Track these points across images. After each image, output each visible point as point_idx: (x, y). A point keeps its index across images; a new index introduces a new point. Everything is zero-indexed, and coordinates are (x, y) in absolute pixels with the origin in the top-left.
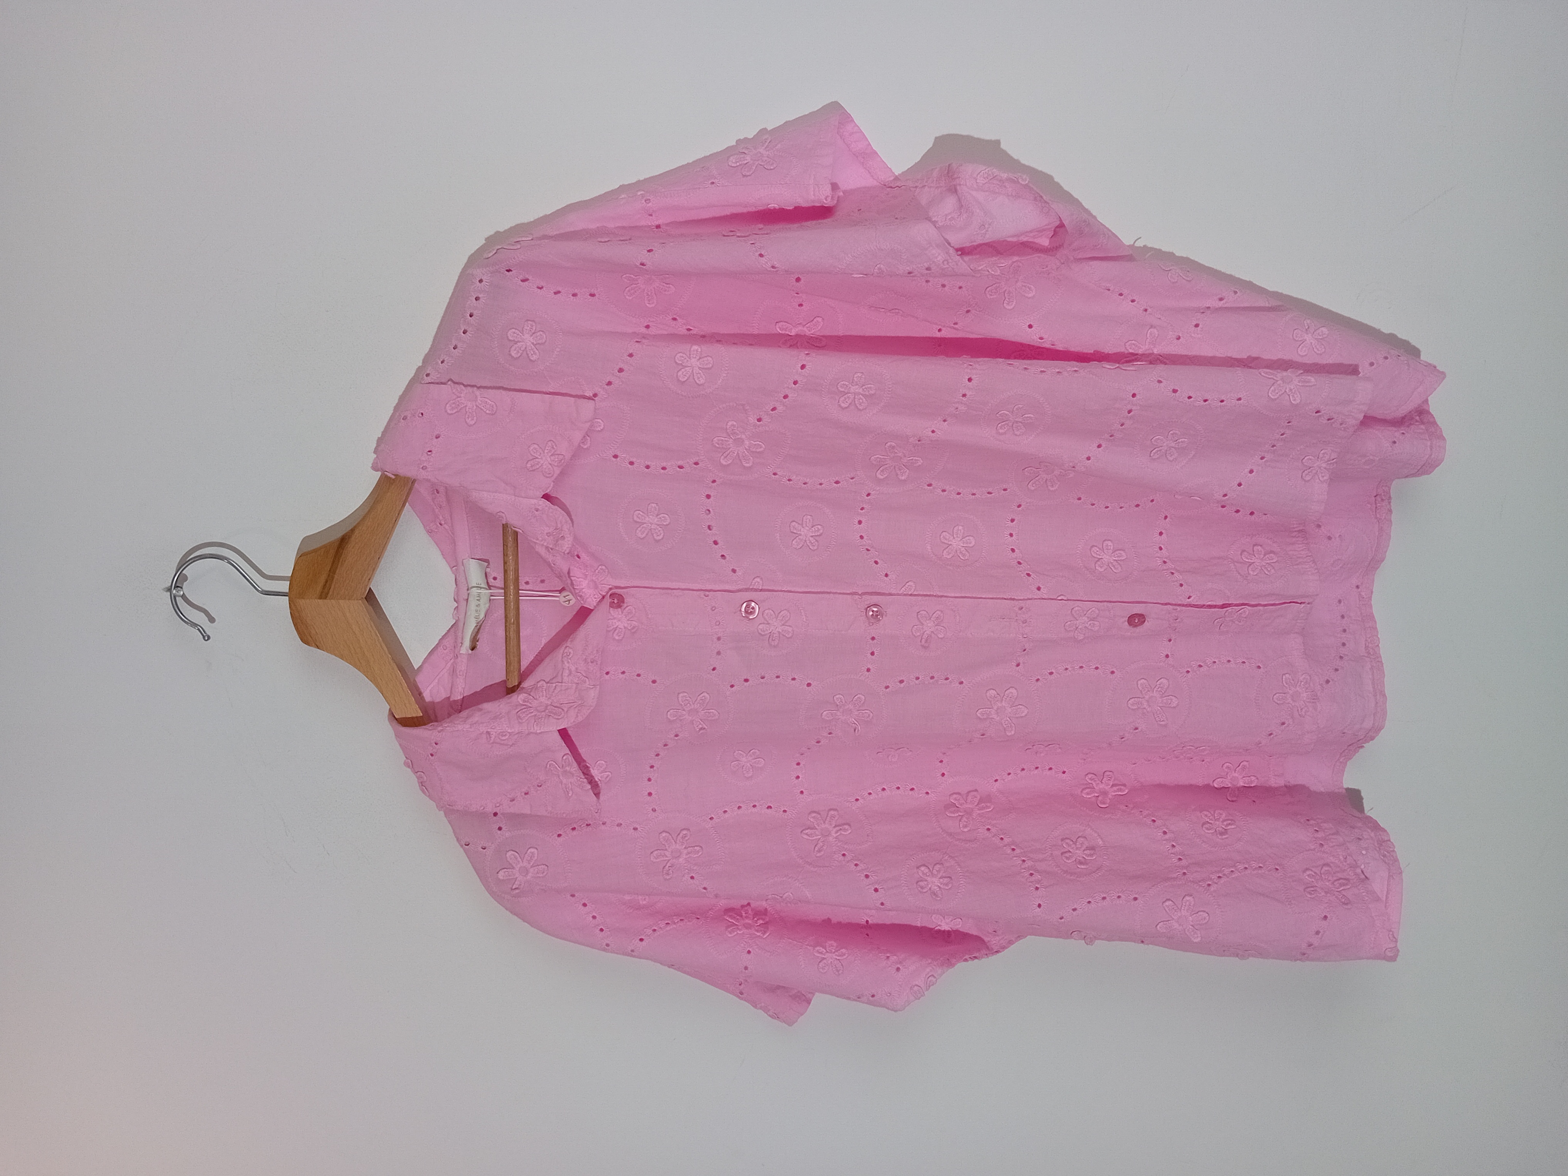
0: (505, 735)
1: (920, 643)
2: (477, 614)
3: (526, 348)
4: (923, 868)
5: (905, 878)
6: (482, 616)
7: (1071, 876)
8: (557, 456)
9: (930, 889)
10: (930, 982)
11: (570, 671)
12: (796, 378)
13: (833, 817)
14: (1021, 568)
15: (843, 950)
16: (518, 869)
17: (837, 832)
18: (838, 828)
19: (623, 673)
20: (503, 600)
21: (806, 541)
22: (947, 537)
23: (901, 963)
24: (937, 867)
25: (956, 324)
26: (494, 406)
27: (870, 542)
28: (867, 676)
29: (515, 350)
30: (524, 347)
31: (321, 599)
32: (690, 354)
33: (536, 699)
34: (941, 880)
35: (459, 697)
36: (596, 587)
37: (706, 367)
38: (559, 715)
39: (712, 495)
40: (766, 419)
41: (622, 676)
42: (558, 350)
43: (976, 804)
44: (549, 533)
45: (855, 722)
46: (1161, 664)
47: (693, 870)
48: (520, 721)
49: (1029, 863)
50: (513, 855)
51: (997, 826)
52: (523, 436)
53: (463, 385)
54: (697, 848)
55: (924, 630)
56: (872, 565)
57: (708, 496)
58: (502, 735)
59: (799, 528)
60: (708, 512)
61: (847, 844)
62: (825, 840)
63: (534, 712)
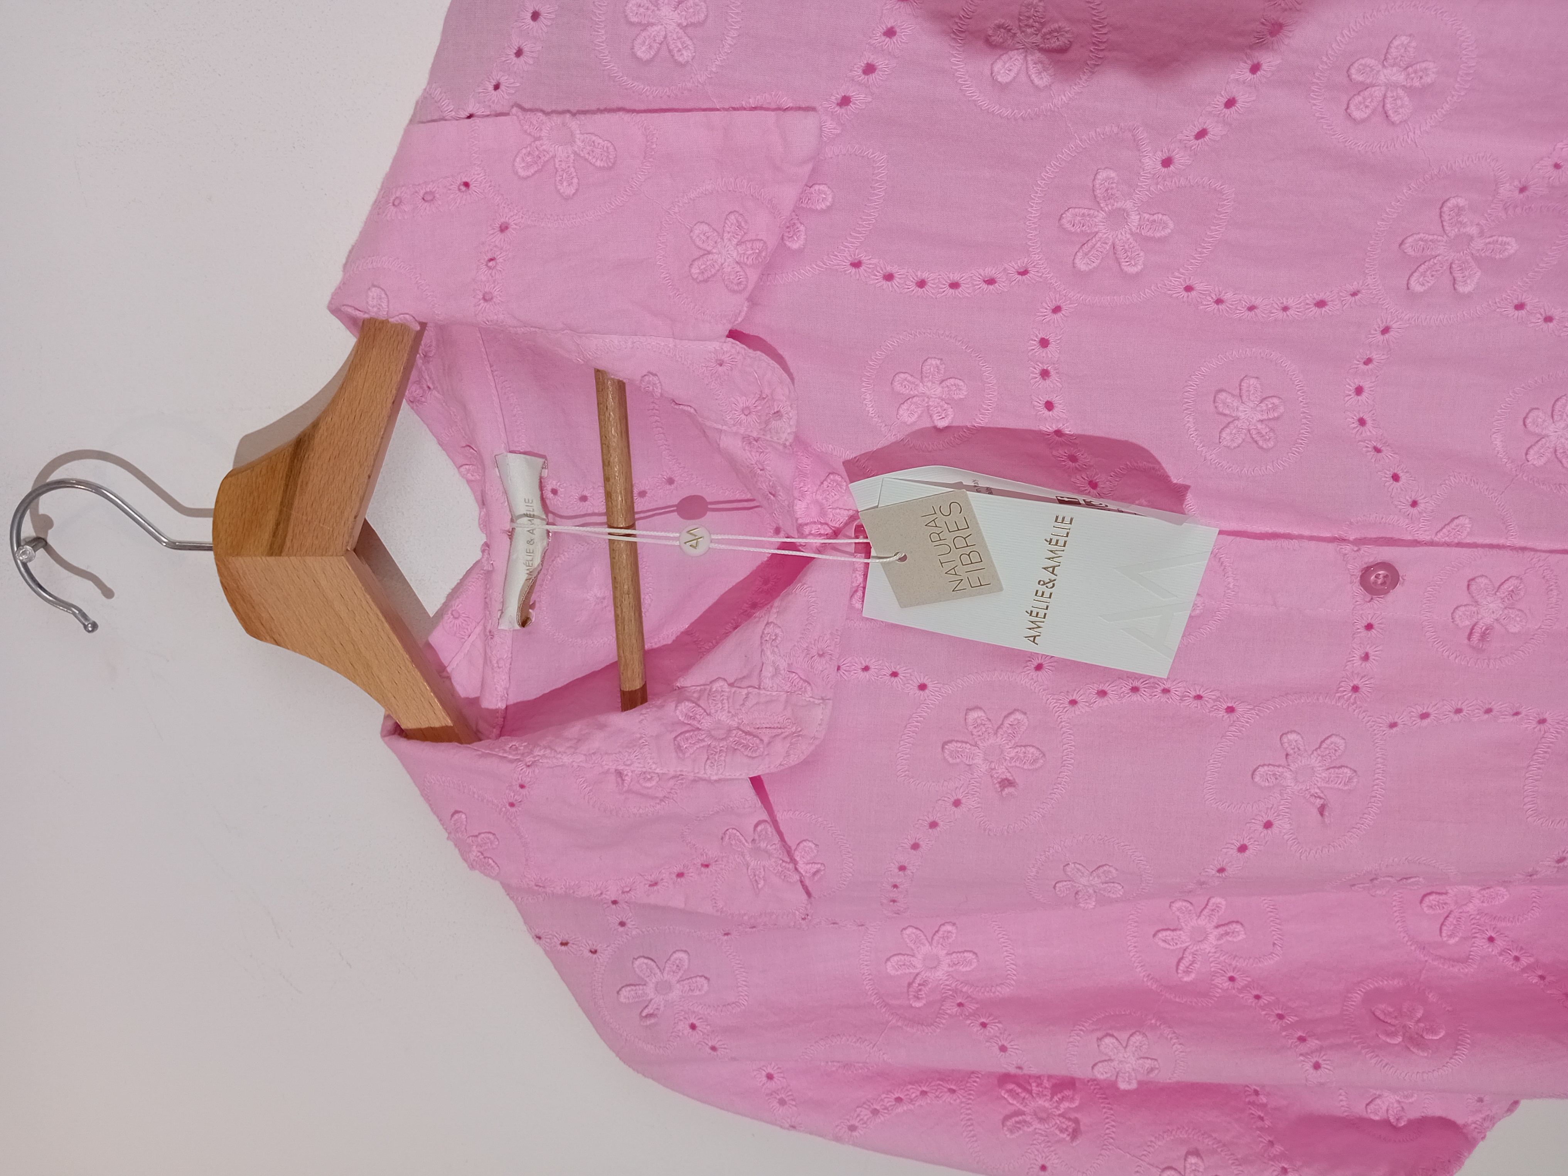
0: (650, 779)
1: (1466, 641)
3: (665, 37)
8: (749, 245)
11: (777, 669)
13: (1216, 908)
17: (1218, 938)
18: (1221, 930)
19: (866, 669)
21: (1249, 430)
22: (1540, 421)
26: (611, 149)
27: (1380, 431)
28: (1349, 701)
29: (644, 43)
30: (663, 33)
31: (271, 555)
33: (708, 714)
37: (1055, 46)
38: (755, 751)
39: (1052, 340)
40: (1182, 159)
41: (862, 674)
42: (733, 33)
44: (748, 408)
47: (962, 991)
48: (681, 755)
51: (1507, 933)
52: (677, 210)
53: (542, 111)
54: (969, 955)
55: (1480, 616)
56: (1387, 481)
57: (1044, 343)
58: (644, 779)
59: (1235, 404)
60: (1045, 374)
61: (1237, 958)
62: (1197, 951)
63: (706, 739)
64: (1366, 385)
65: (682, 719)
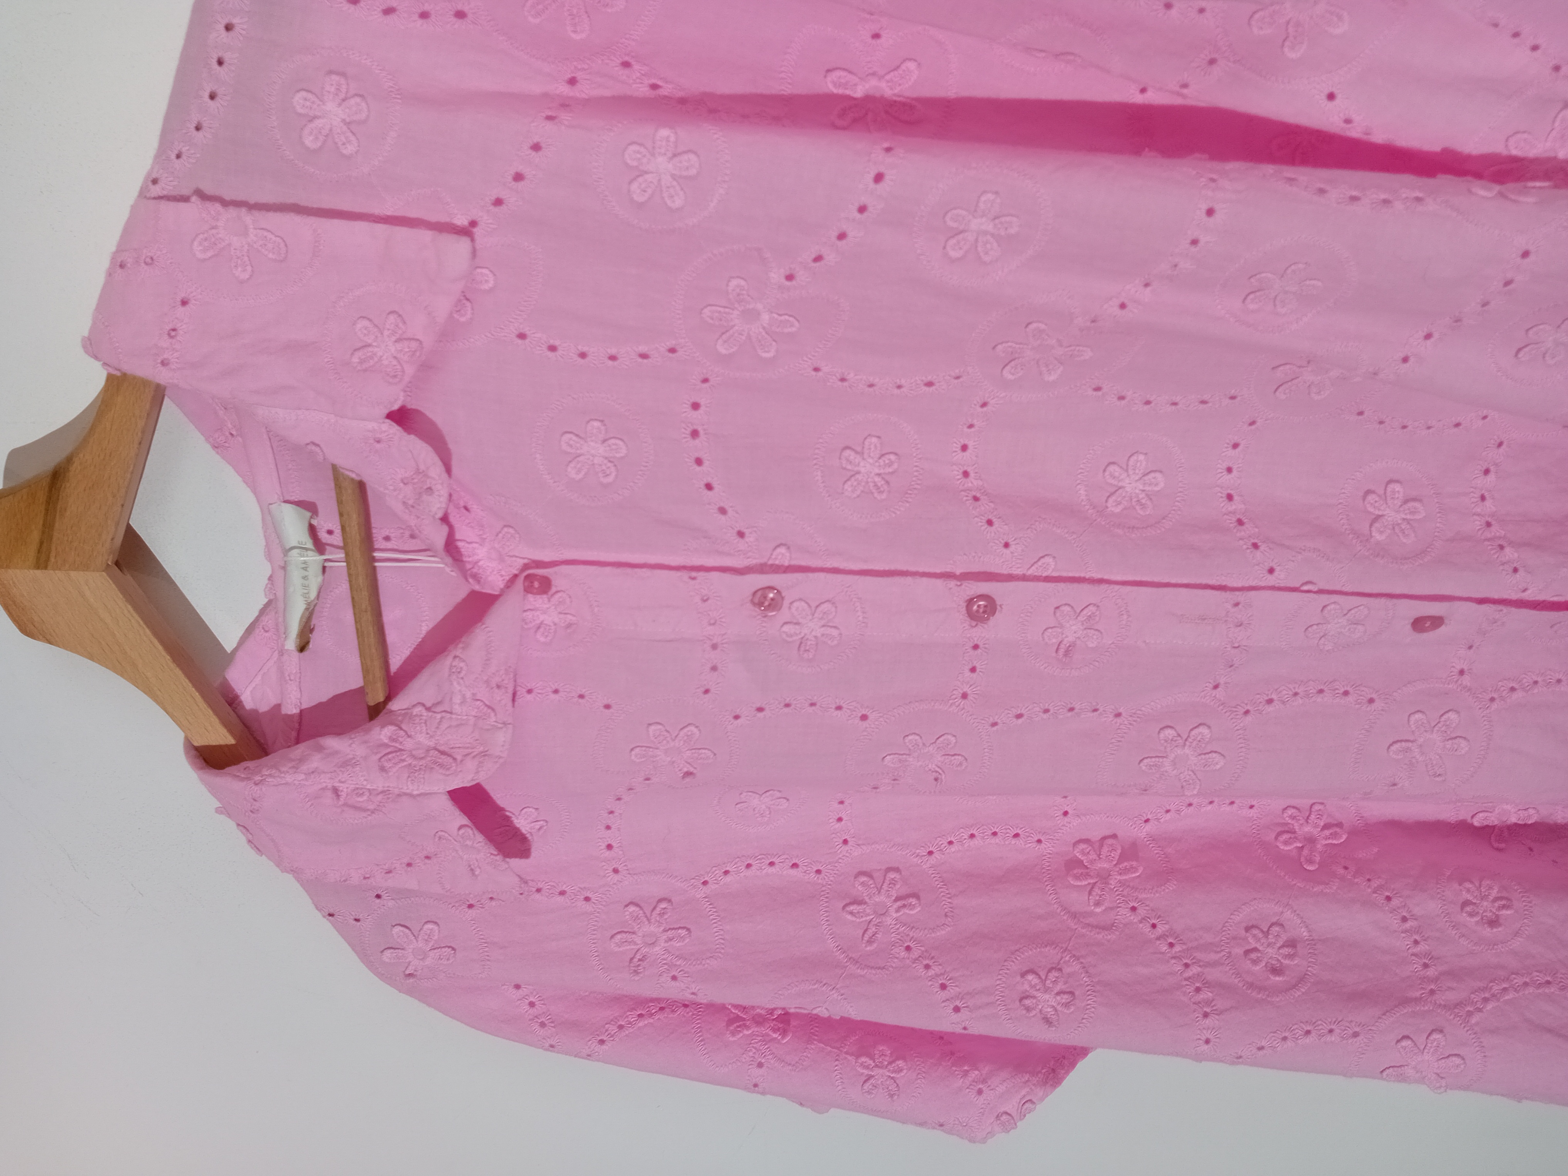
0: (362, 794)
1: (1054, 654)
2: (306, 591)
3: (330, 131)
4: (1030, 977)
5: (1002, 992)
6: (313, 595)
7: (1259, 993)
8: (407, 343)
9: (1041, 1011)
10: (1026, 1109)
11: (464, 697)
12: (864, 200)
13: (893, 882)
14: (1243, 533)
15: (900, 1063)
16: (410, 951)
17: (897, 911)
18: (899, 903)
19: (556, 691)
20: (346, 569)
21: (867, 483)
22: (1117, 474)
23: (984, 1081)
24: (1054, 975)
25: (1185, 86)
26: (282, 245)
27: (980, 483)
28: (961, 706)
29: (311, 133)
30: (327, 128)
31: (38, 569)
32: (654, 147)
33: (409, 736)
34: (1058, 998)
35: (296, 711)
36: (501, 559)
37: (685, 173)
38: (450, 768)
39: (702, 403)
40: (802, 277)
41: (553, 696)
42: (394, 133)
43: (1115, 863)
44: (406, 479)
45: (937, 769)
46: (1450, 686)
47: (676, 965)
48: (386, 774)
49: (1194, 970)
50: (403, 931)
51: (1148, 903)
52: (342, 304)
54: (683, 932)
55: (1064, 636)
56: (982, 526)
57: (696, 406)
58: (357, 794)
59: (857, 461)
60: (695, 434)
61: (914, 930)
62: (879, 922)
63: (407, 759)
64: (971, 444)
65: (386, 741)
